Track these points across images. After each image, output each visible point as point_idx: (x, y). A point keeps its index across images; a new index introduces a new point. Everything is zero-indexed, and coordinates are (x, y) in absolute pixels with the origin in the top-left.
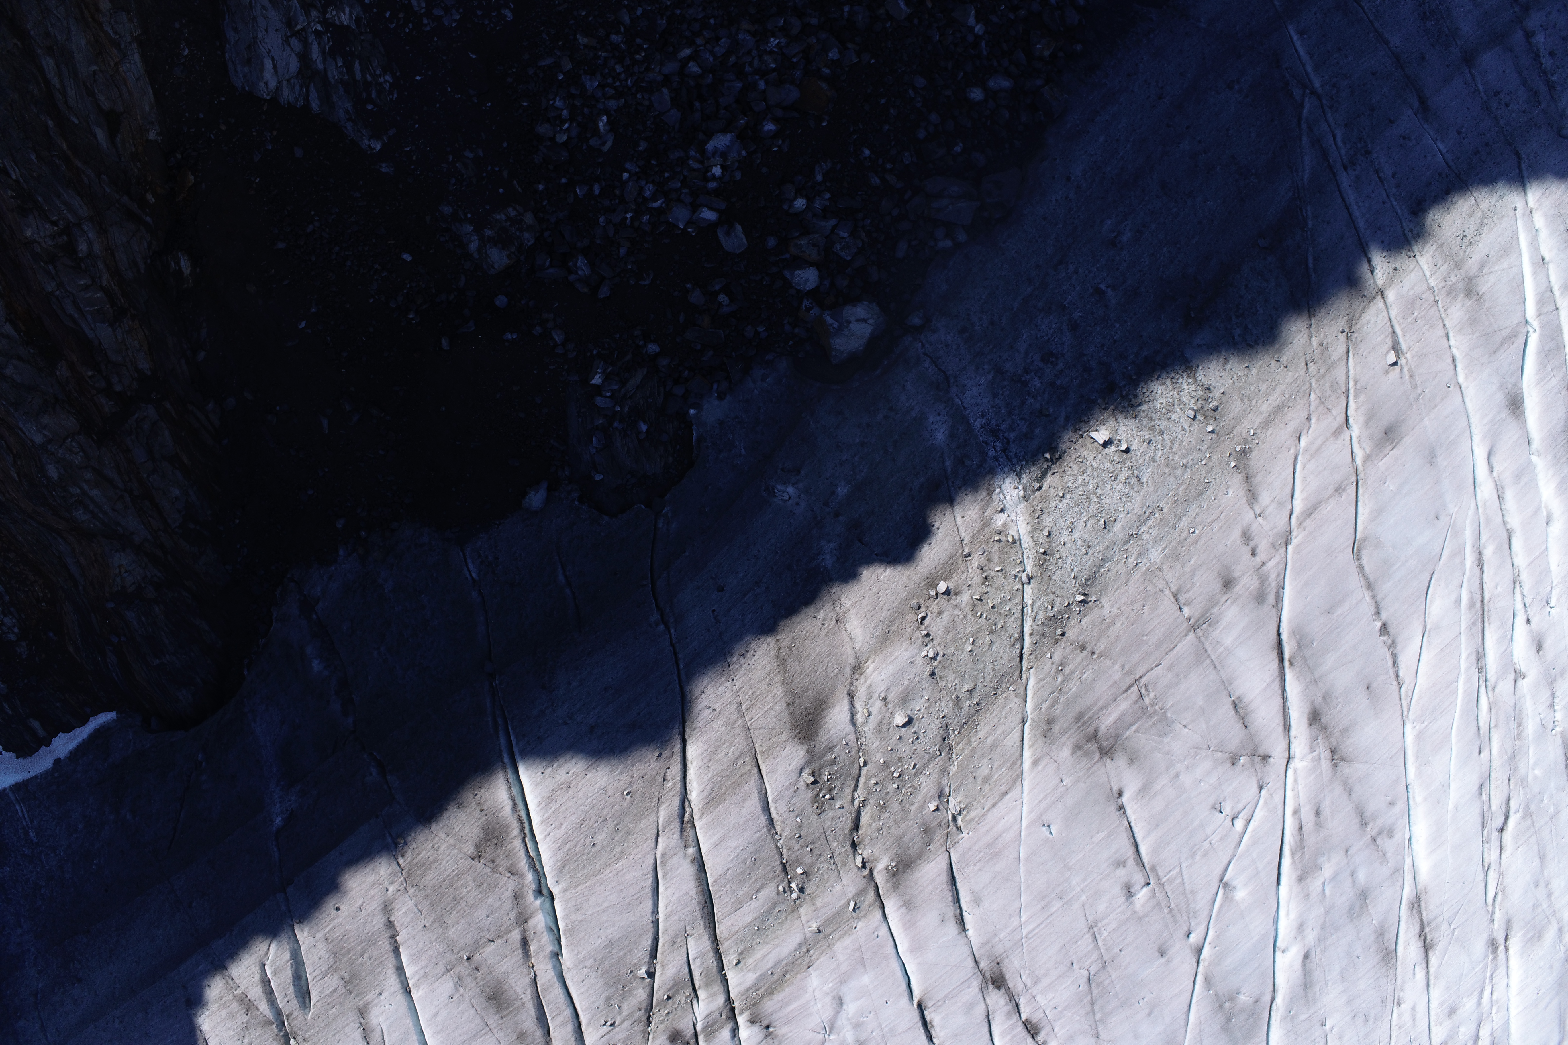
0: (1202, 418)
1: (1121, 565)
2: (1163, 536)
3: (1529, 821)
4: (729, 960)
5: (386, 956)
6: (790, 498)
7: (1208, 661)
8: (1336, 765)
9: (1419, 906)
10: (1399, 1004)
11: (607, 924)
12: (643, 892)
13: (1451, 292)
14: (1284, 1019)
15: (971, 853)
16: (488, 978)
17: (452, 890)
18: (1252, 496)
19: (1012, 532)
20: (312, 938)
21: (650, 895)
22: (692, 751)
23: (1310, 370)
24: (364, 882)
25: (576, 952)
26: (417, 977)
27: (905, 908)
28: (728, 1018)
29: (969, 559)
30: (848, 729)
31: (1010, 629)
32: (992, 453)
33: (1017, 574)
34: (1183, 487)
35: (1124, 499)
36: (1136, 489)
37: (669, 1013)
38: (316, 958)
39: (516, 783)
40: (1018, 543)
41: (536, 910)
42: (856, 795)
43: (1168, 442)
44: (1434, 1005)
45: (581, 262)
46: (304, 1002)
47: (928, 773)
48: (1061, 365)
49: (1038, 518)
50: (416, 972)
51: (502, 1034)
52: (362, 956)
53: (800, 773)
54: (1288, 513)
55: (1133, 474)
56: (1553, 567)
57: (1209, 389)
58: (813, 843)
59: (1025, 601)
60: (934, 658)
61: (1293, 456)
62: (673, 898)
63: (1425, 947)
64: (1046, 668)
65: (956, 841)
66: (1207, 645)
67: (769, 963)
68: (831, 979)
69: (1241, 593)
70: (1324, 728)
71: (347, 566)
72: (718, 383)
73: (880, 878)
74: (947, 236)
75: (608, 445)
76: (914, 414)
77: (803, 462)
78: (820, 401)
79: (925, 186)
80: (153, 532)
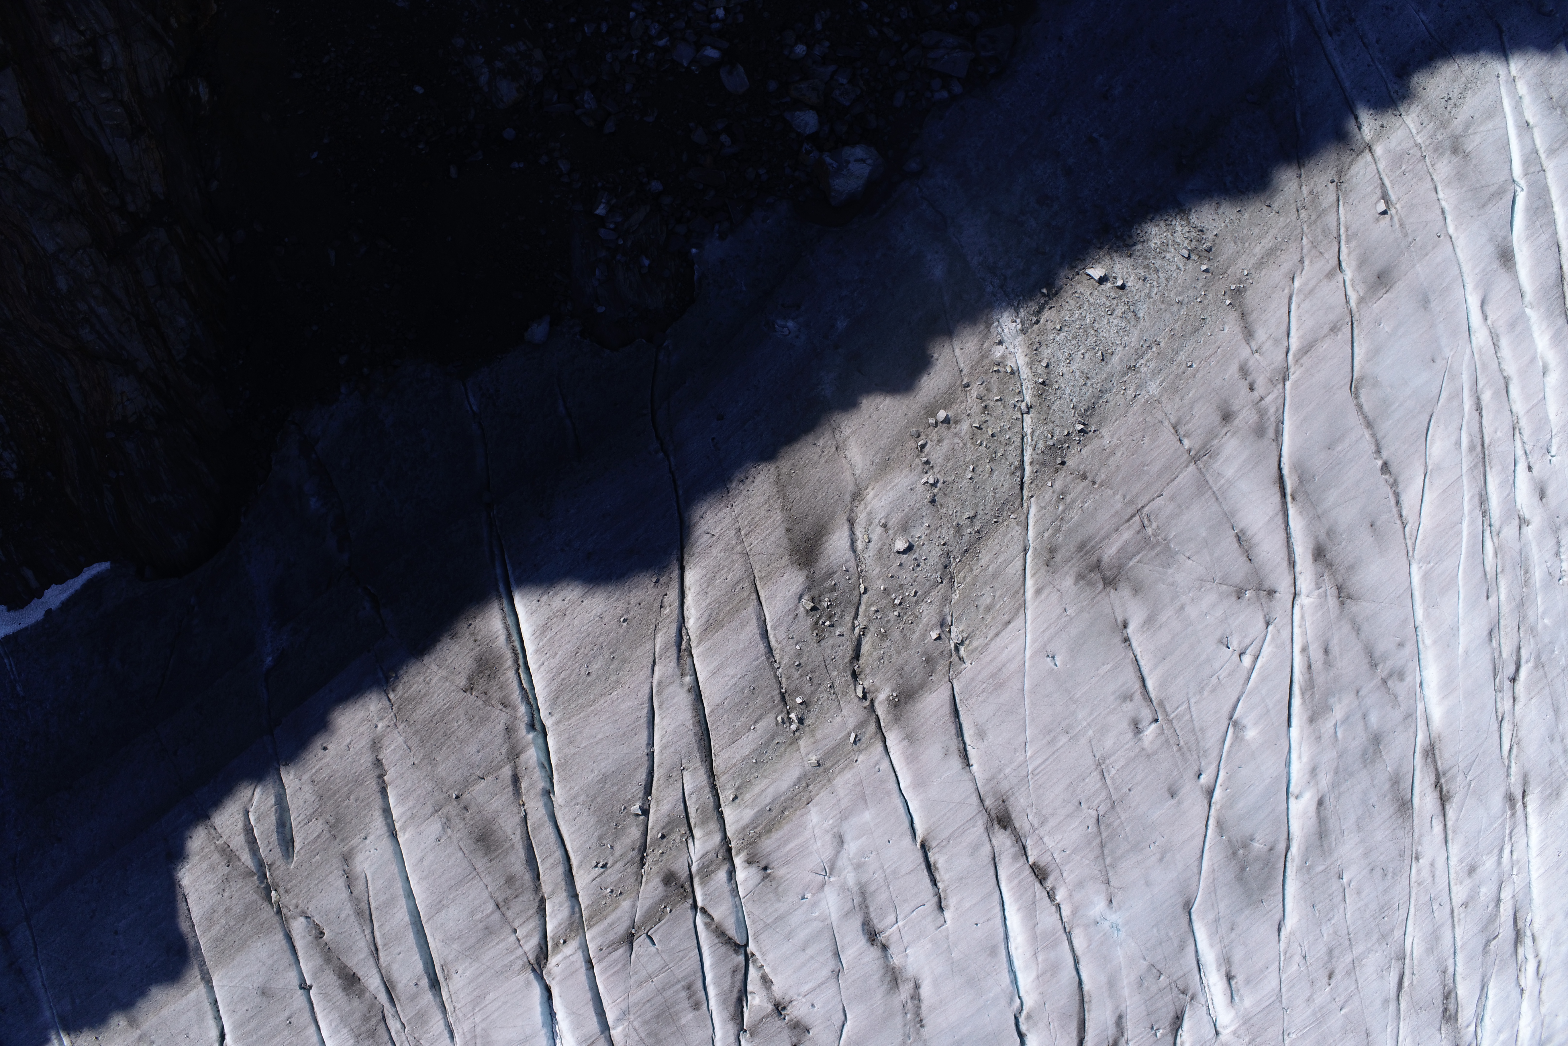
0: (1197, 258)
1: (1119, 396)
2: (1161, 370)
3: (1541, 672)
4: (726, 795)
5: (373, 797)
6: (790, 333)
7: (1210, 493)
8: (1343, 603)
9: (1434, 754)
10: (1417, 859)
11: (600, 757)
12: (638, 723)
13: (1438, 149)
14: (1300, 870)
15: (974, 684)
16: (477, 818)
17: (442, 724)
18: (1249, 333)
19: (1011, 363)
20: (297, 781)
21: (645, 725)
22: (691, 577)
23: (1301, 216)
24: (353, 719)
25: (568, 788)
26: (404, 819)
27: (907, 740)
28: (724, 859)
29: (968, 389)
30: (847, 555)
31: (1010, 457)
32: (989, 289)
33: (1016, 404)
34: (1179, 323)
35: (1121, 333)
36: (1132, 324)
37: (663, 853)
38: (301, 801)
39: (511, 614)
40: (1017, 374)
41: (528, 745)
42: (856, 623)
43: (1163, 280)
44: (1453, 861)
45: (588, 96)
46: (287, 850)
47: (929, 601)
48: (1056, 207)
49: (1036, 350)
50: (403, 813)
51: (490, 879)
52: (348, 798)
53: (800, 599)
54: (1285, 350)
55: (1129, 309)
56: (1552, 416)
57: (1202, 231)
58: (812, 672)
59: (1025, 430)
60: (934, 485)
61: (1288, 296)
62: (669, 729)
63: (1441, 798)
64: (1047, 497)
65: (959, 671)
66: (1208, 477)
67: (767, 798)
68: (831, 816)
69: (1240, 426)
70: (1330, 565)
71: (348, 404)
72: (720, 223)
73: (881, 709)
74: (943, 88)
75: (611, 279)
76: (912, 252)
77: (803, 298)
78: (819, 241)
79: (921, 39)
80: (157, 362)
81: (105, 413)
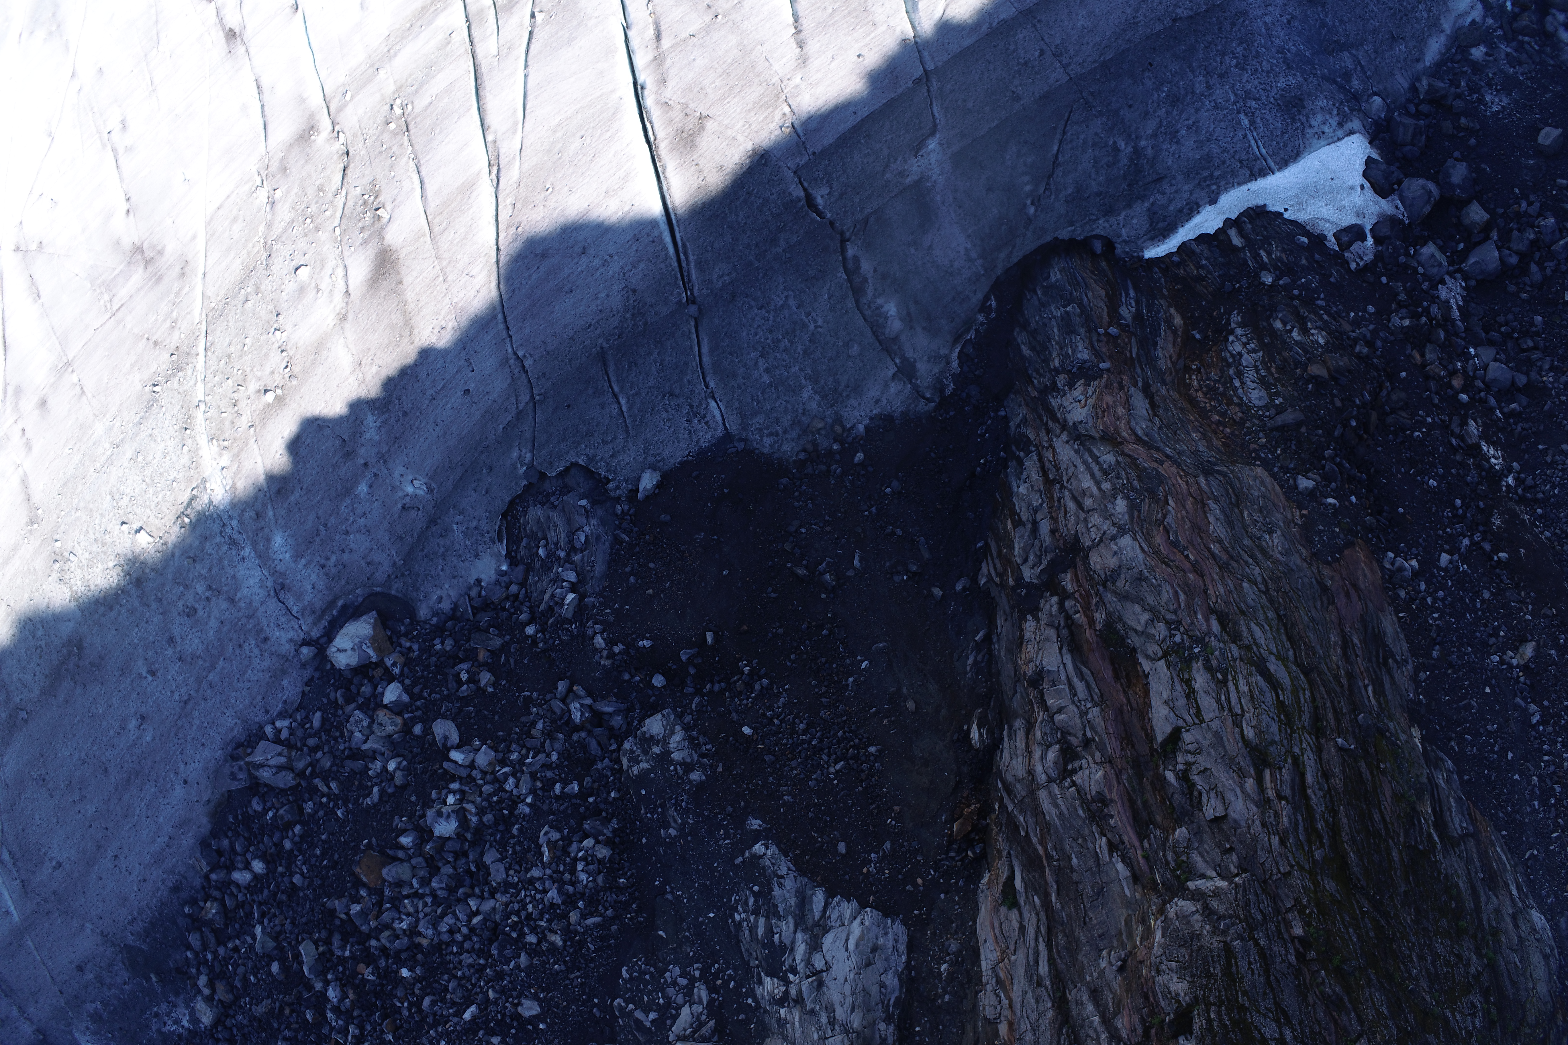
0: (64, 554)
1: (126, 420)
2: (93, 446)
4: (461, 35)
5: (806, 13)
6: (411, 482)
7: (58, 333)
11: (573, 61)
12: (536, 94)
15: (249, 151)
17: (731, 83)
18: (24, 482)
19: (214, 449)
20: (891, 25)
21: (532, 92)
24: (828, 85)
27: (306, 98)
29: (250, 424)
30: (350, 261)
31: (215, 359)
32: (234, 523)
33: (209, 410)
34: (79, 490)
35: (124, 479)
36: (115, 489)
40: (209, 439)
41: (647, 70)
42: (344, 200)
43: (91, 532)
45: (577, 717)
47: (283, 224)
48: (180, 604)
49: (193, 463)
52: (834, 11)
53: (390, 219)
55: (118, 504)
57: (61, 580)
58: (381, 152)
59: (203, 386)
60: (277, 330)
62: (508, 90)
64: (186, 324)
65: (261, 163)
66: (59, 348)
67: (424, 37)
68: (369, 26)
69: (33, 396)
71: (857, 414)
72: (480, 595)
73: (325, 124)
74: (280, 731)
75: (572, 535)
76: (303, 561)
77: (400, 517)
78: (389, 576)
79: (294, 779)
80: (1051, 446)
81: (1106, 386)
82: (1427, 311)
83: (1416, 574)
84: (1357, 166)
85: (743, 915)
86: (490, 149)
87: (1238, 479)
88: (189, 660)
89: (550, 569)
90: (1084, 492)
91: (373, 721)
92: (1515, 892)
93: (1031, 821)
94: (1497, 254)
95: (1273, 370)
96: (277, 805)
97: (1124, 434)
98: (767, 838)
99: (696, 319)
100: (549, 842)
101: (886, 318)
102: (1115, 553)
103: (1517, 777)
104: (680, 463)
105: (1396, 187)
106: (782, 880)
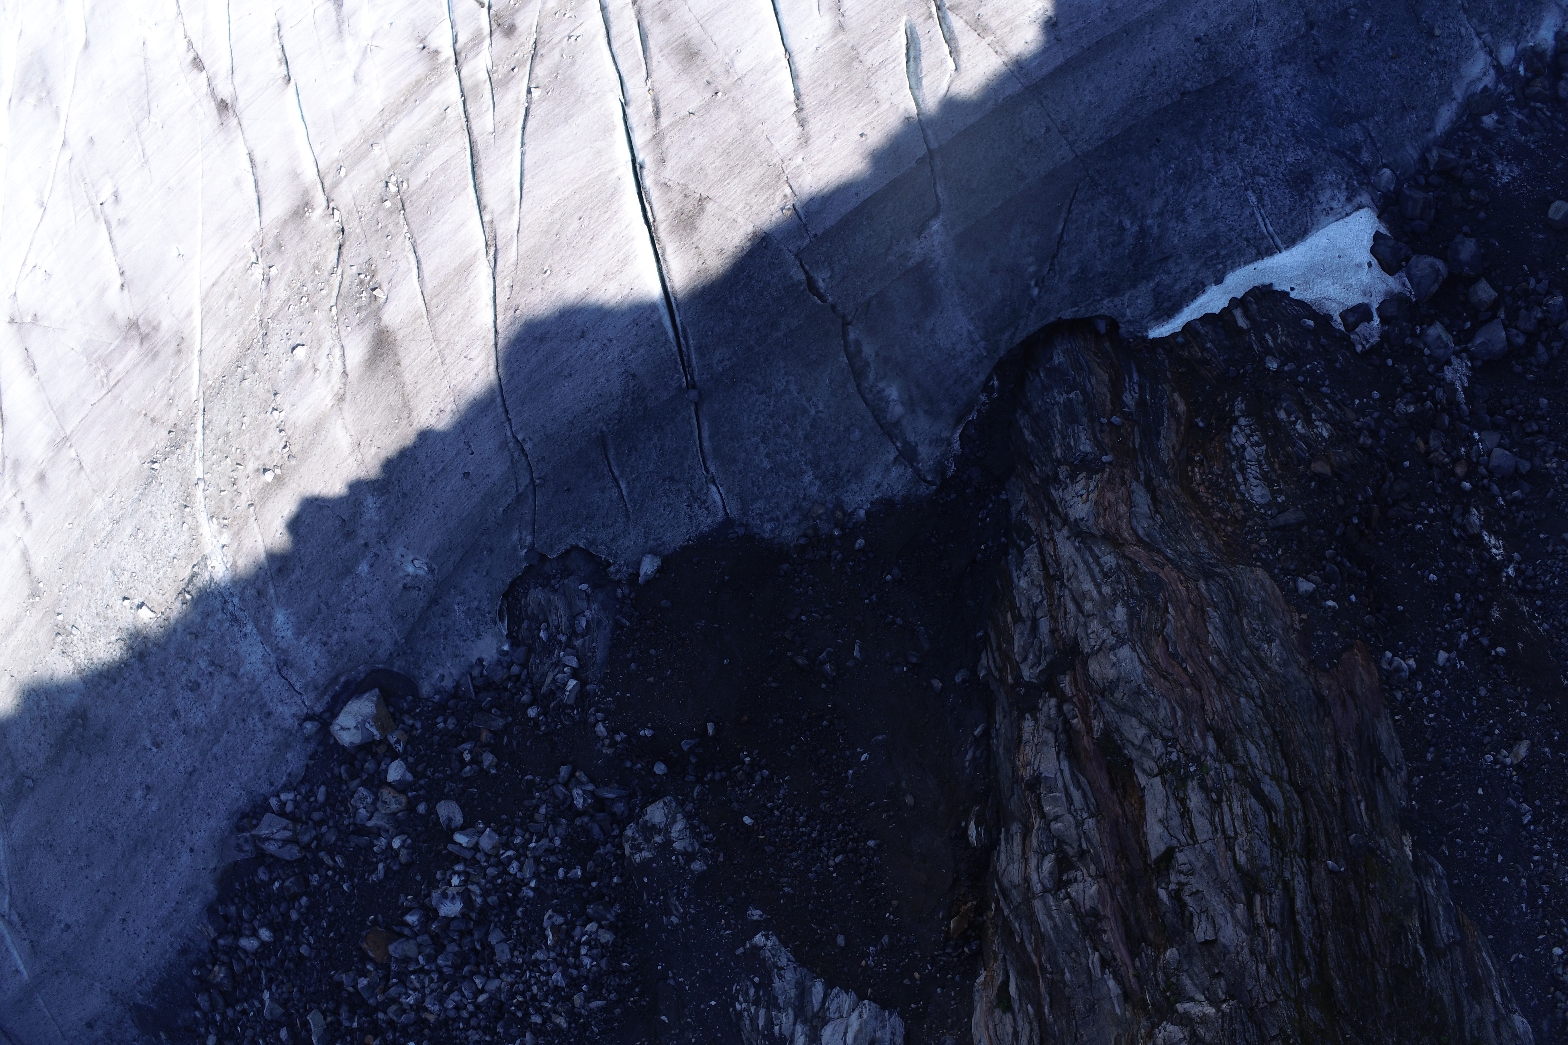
0: (66, 628)
1: (125, 496)
2: (93, 521)
4: (456, 111)
5: (808, 90)
6: (411, 562)
7: (55, 408)
11: (570, 139)
12: (533, 173)
15: (243, 227)
16: (697, 75)
17: (731, 163)
18: (25, 556)
19: (214, 527)
20: (895, 102)
21: (528, 171)
22: (488, 317)
24: (829, 167)
25: (606, 109)
26: (776, 70)
27: (299, 173)
28: (461, 53)
29: (249, 502)
30: (347, 342)
31: (213, 437)
32: (236, 600)
33: (209, 488)
34: (79, 565)
35: (125, 555)
36: (116, 564)
37: (516, 54)
38: (892, 82)
40: (209, 517)
41: (643, 148)
42: (340, 279)
43: (93, 606)
45: (579, 803)
46: (912, 33)
47: (278, 302)
48: (183, 678)
49: (193, 540)
51: (686, 18)
52: (836, 88)
53: (387, 299)
55: (119, 579)
57: (64, 653)
58: (377, 231)
59: (201, 463)
60: (274, 410)
62: (505, 169)
64: (183, 401)
65: (255, 239)
66: (56, 423)
67: (418, 112)
68: (363, 100)
69: (31, 470)
71: (858, 498)
72: (482, 675)
73: (320, 200)
74: (285, 804)
75: (573, 618)
76: (305, 639)
77: (401, 596)
78: (391, 654)
79: (300, 852)
80: (1052, 539)
81: (1109, 481)
82: (1432, 395)
83: (1413, 673)
84: (1365, 242)
85: (744, 1005)
86: (487, 230)
87: (1239, 582)
88: (193, 732)
89: (551, 653)
90: (1084, 595)
91: (377, 799)
92: (1498, 998)
93: (1026, 929)
94: (1503, 334)
95: (1277, 466)
96: (283, 877)
97: (1126, 535)
98: (767, 929)
99: (696, 404)
100: (553, 927)
101: (888, 402)
102: (1114, 664)
103: (1506, 880)
104: (681, 547)
105: (1404, 263)
106: (782, 972)
